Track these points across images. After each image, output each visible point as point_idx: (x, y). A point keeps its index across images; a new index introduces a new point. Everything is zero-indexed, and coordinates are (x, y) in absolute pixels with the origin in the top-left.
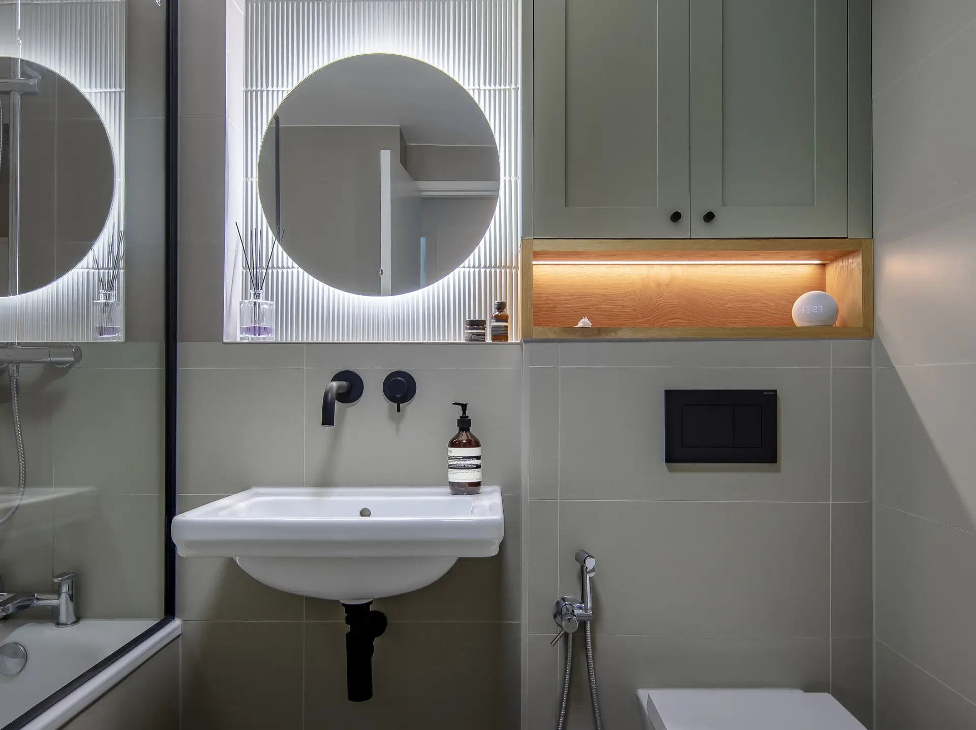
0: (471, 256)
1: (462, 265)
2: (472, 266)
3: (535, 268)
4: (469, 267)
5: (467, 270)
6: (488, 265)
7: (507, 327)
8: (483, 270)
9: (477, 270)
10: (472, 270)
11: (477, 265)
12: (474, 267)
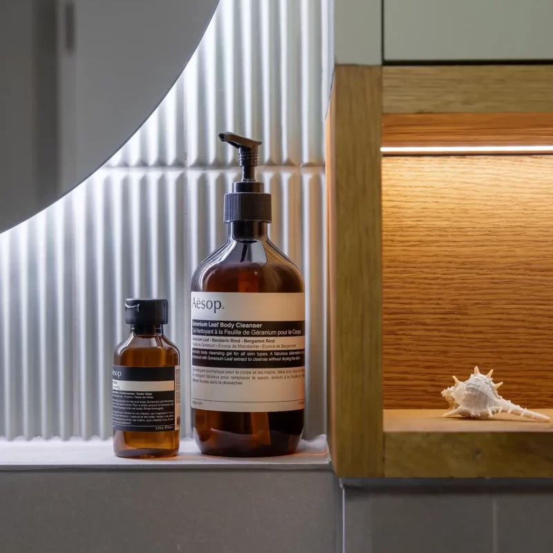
0: (152, 122)
1: (116, 158)
2: (153, 158)
3: (386, 164)
4: (143, 164)
5: (136, 175)
6: (212, 157)
7: (170, 395)
8: (193, 176)
9: (172, 176)
10: (154, 176)
11: (171, 157)
12: (161, 163)
